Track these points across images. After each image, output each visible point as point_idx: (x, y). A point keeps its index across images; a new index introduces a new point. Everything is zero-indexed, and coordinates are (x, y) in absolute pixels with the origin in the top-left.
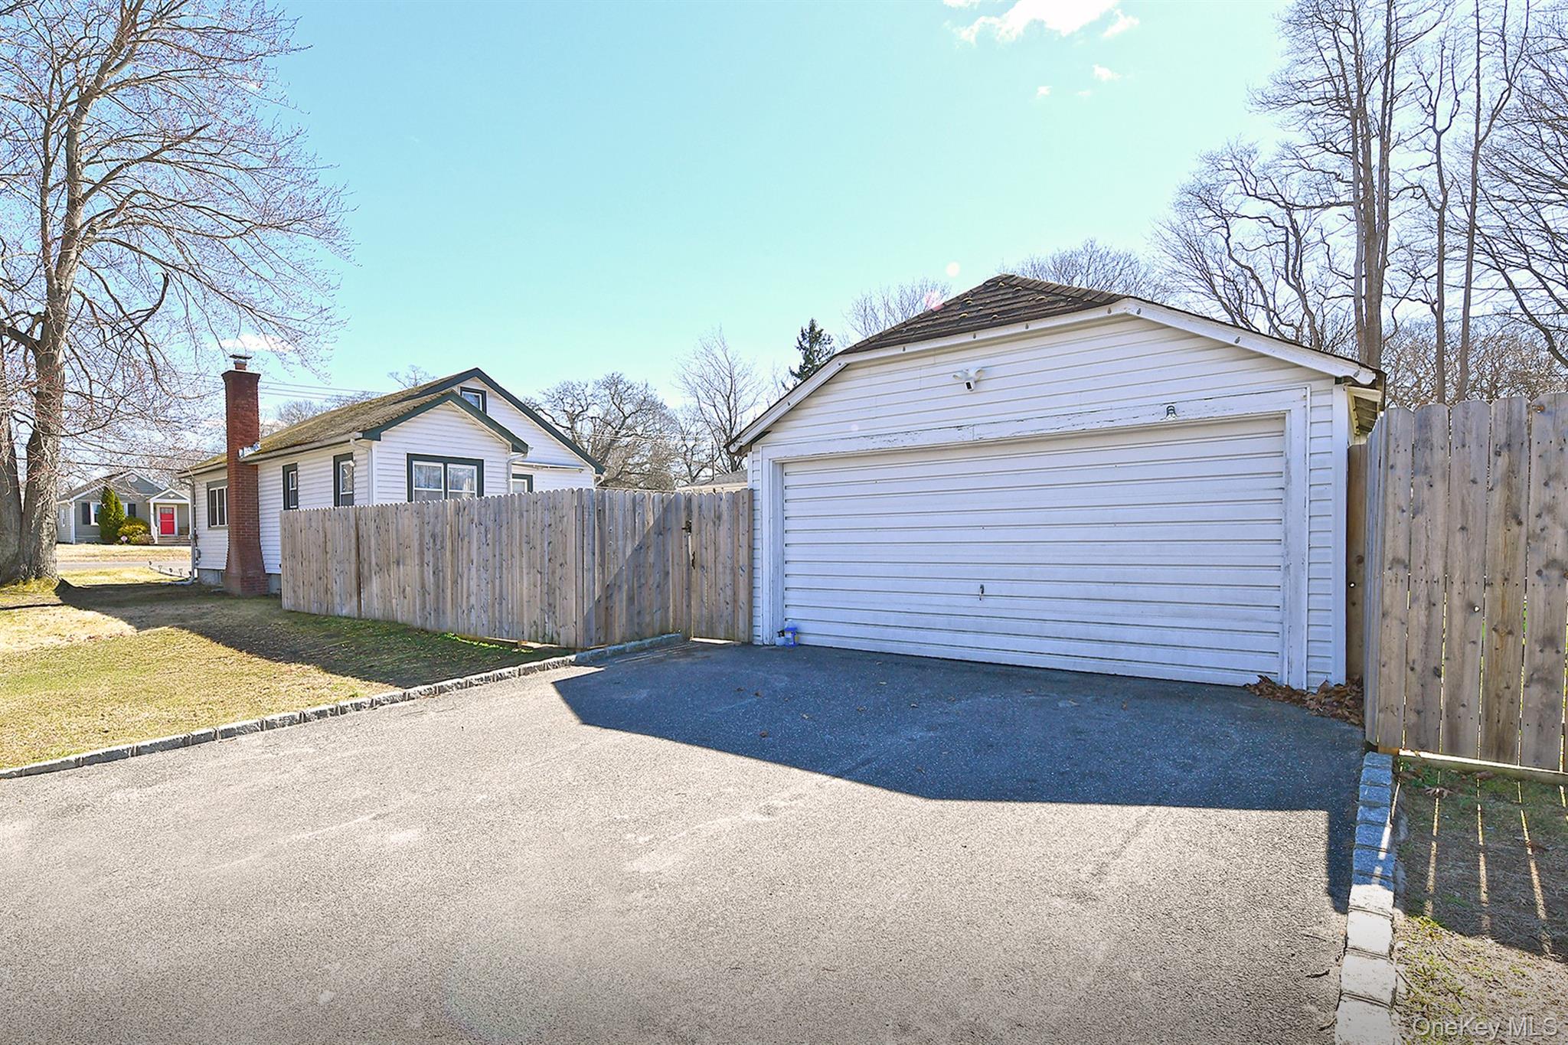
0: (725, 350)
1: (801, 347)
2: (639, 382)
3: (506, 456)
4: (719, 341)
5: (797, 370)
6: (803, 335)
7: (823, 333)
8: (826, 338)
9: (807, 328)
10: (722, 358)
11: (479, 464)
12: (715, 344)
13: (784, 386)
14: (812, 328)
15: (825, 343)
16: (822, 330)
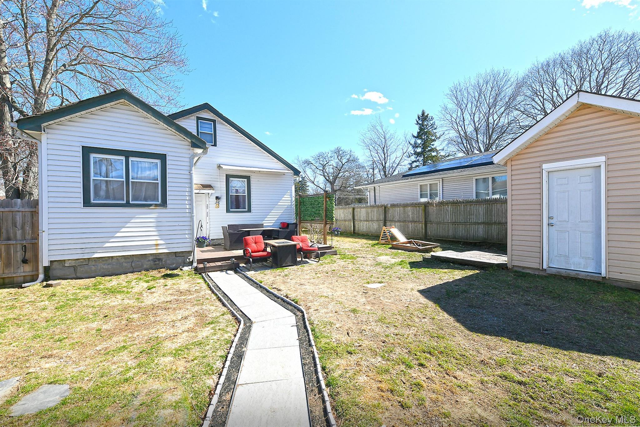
0: (382, 127)
1: (418, 123)
2: (348, 150)
3: (189, 152)
4: (379, 122)
5: (416, 135)
6: (419, 118)
7: (429, 116)
8: (431, 118)
9: (420, 114)
10: (381, 131)
11: (162, 158)
12: (377, 124)
13: (409, 143)
14: (423, 114)
15: (430, 121)
16: (428, 114)
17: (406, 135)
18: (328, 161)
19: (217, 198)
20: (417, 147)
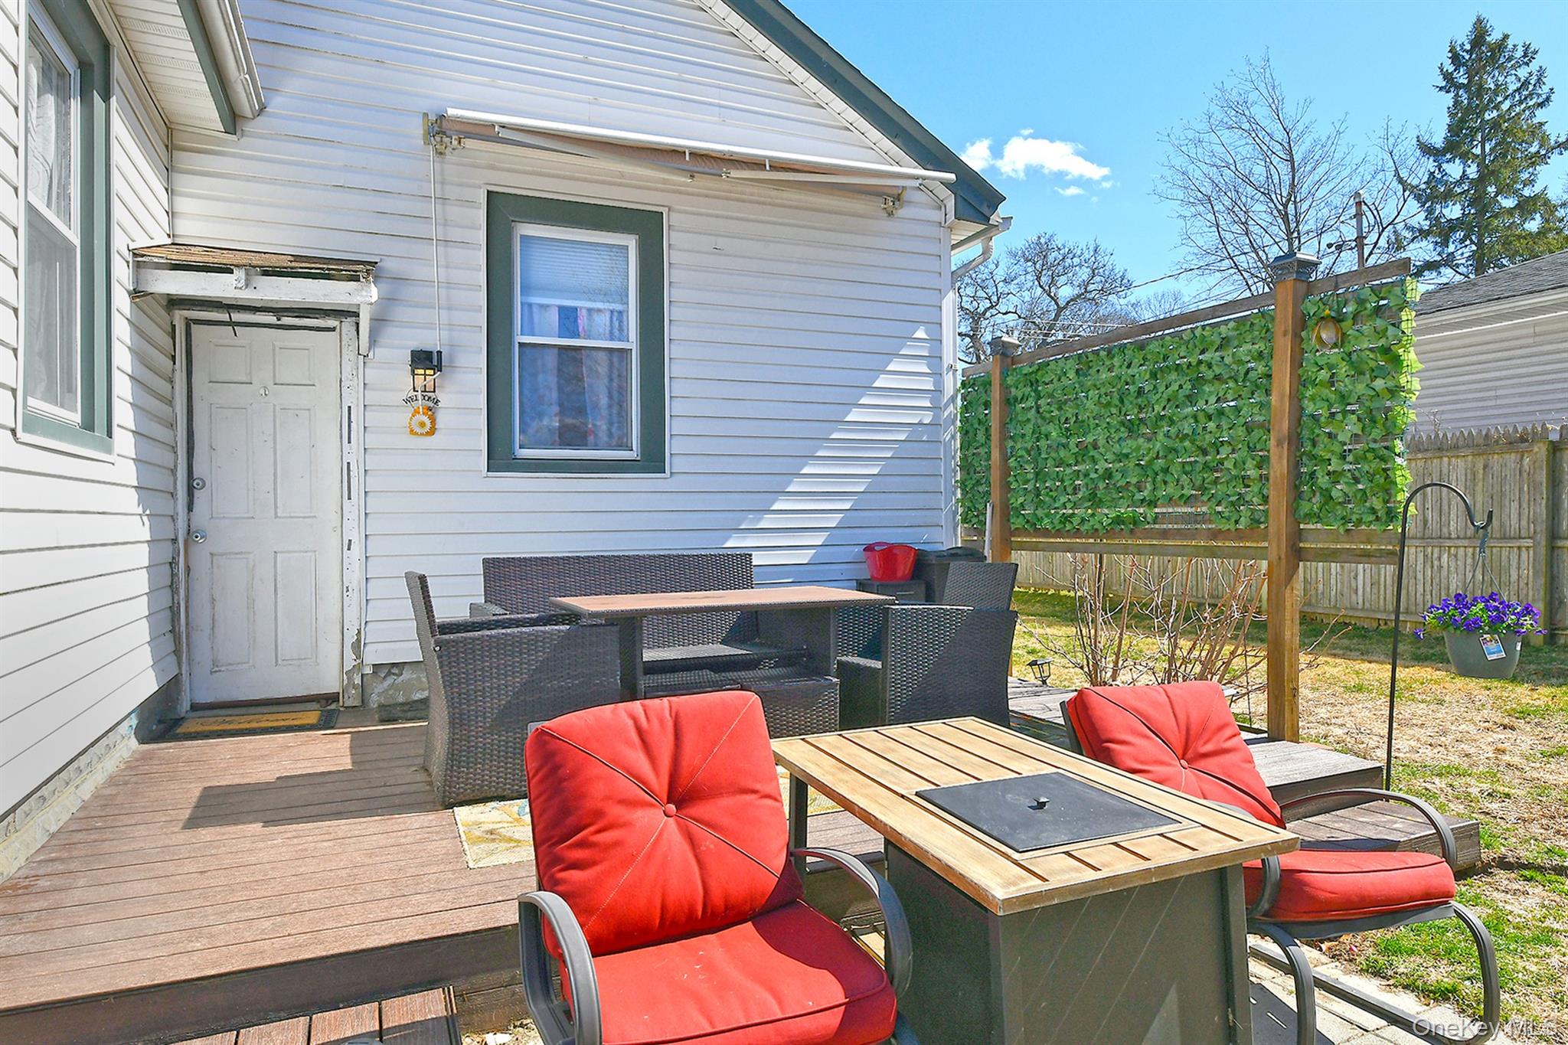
0: (1277, 105)
1: (1449, 82)
2: (1086, 243)
4: (1262, 86)
5: (1438, 140)
6: (1455, 58)
7: (1510, 43)
8: (1519, 54)
9: (1464, 38)
10: (1271, 125)
12: (1256, 94)
14: (1479, 38)
15: (1519, 66)
16: (1506, 37)
17: (1391, 140)
18: (995, 298)
19: (424, 360)
20: (1448, 196)
